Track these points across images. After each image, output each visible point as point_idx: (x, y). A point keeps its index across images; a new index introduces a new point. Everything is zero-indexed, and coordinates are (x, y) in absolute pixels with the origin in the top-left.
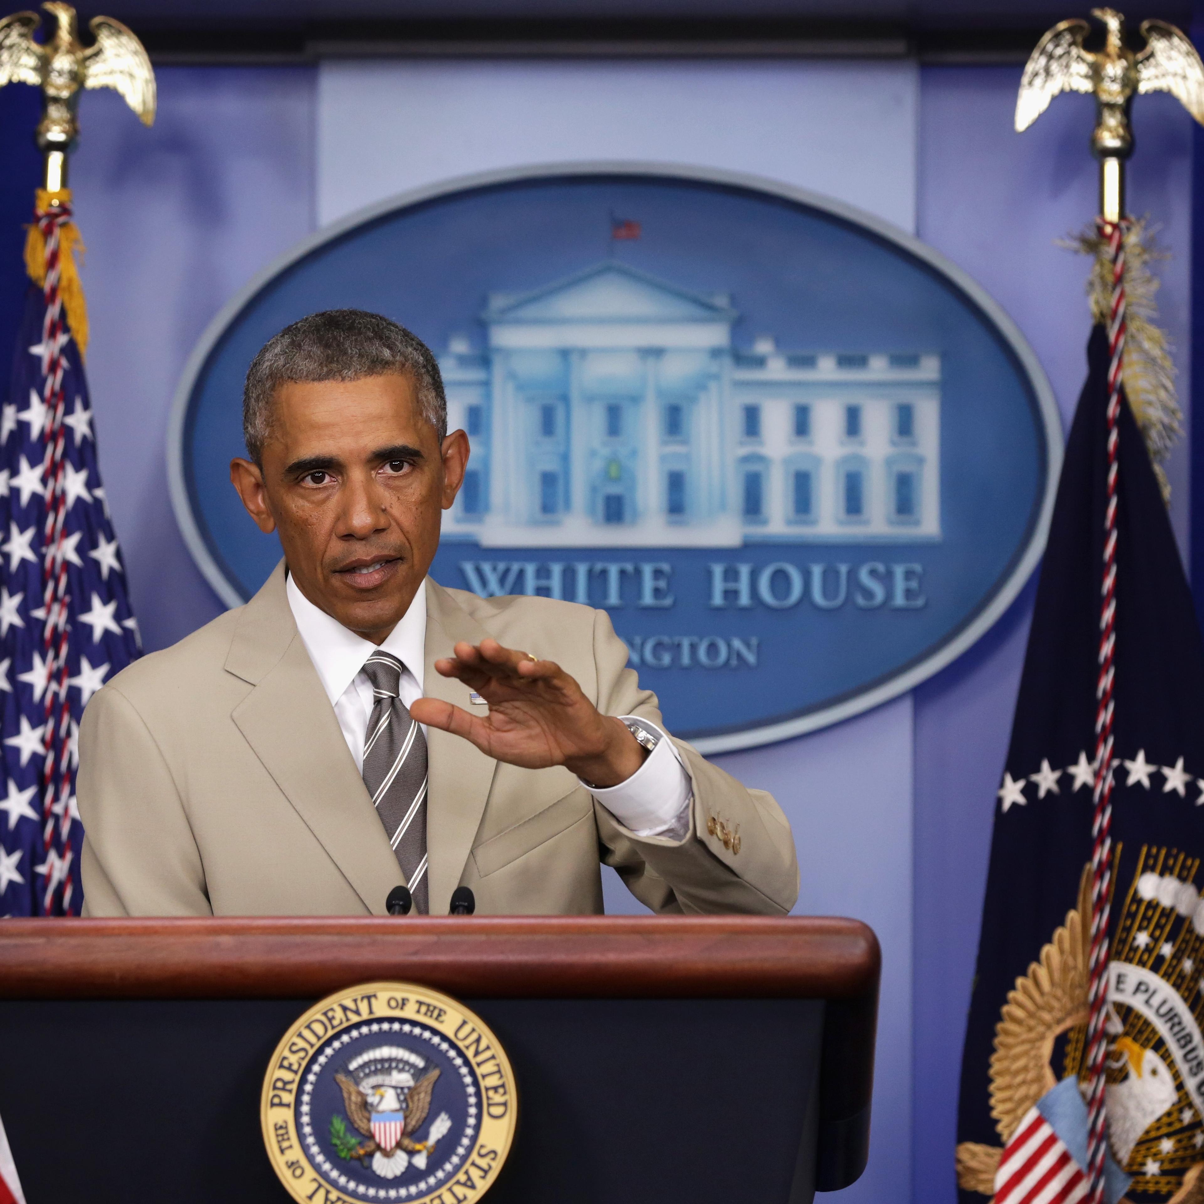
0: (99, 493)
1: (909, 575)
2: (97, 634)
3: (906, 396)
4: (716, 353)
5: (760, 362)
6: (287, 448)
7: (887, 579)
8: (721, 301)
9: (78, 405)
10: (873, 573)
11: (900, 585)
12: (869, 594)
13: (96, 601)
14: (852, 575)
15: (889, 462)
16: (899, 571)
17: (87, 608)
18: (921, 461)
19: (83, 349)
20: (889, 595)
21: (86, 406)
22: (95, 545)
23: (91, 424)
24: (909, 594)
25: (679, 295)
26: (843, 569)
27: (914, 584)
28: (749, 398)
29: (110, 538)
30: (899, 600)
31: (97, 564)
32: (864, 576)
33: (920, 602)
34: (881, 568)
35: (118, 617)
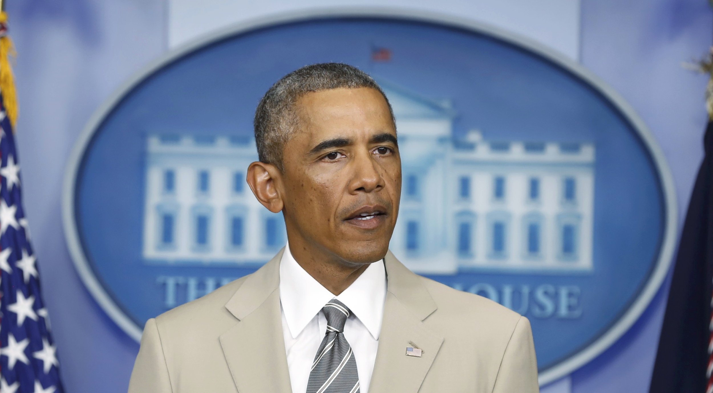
0: (24, 222)
1: (570, 295)
2: (21, 319)
3: (570, 172)
4: (442, 140)
5: (471, 147)
6: (311, 135)
7: (555, 297)
8: (446, 104)
9: (10, 161)
10: (546, 293)
11: (564, 301)
12: (542, 307)
13: (20, 297)
14: (532, 295)
15: (559, 217)
16: (564, 292)
17: (14, 301)
18: (579, 217)
19: (15, 124)
20: (557, 308)
21: (16, 162)
22: (20, 258)
23: (19, 175)
24: (570, 308)
25: (418, 100)
26: (526, 290)
27: (574, 301)
28: (464, 171)
29: (30, 253)
30: (563, 311)
31: (20, 272)
32: (540, 295)
33: (577, 313)
34: (551, 289)
35: (35, 308)
